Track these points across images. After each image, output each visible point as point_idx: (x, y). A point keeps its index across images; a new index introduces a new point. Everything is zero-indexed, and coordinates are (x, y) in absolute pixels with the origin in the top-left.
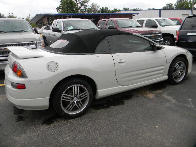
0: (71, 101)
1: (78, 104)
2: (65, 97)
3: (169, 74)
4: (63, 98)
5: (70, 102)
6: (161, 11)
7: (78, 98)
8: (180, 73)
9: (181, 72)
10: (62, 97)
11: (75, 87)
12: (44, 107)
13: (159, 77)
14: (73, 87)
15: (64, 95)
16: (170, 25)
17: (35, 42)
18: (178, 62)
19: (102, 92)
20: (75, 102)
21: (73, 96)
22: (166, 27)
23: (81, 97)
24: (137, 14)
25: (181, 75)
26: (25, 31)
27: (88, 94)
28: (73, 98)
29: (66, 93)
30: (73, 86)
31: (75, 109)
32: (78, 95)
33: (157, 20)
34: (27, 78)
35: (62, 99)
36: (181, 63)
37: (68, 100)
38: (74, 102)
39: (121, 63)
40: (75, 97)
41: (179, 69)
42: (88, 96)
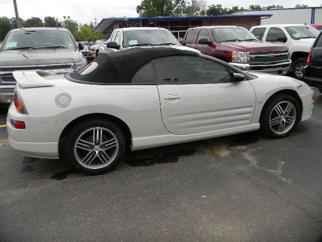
0: (90, 151)
1: (100, 156)
2: (80, 144)
4: (78, 145)
5: (88, 152)
6: (316, 10)
7: (101, 147)
8: (284, 120)
9: (287, 119)
10: (77, 142)
11: (96, 130)
12: (51, 155)
13: (242, 125)
14: (93, 130)
15: (79, 142)
17: (73, 64)
18: (281, 102)
19: (139, 141)
20: (97, 152)
21: (93, 144)
22: (302, 40)
23: (106, 145)
24: (270, 16)
25: (286, 123)
27: (117, 142)
28: (93, 146)
29: (82, 138)
32: (101, 143)
33: (286, 28)
34: (28, 114)
35: (76, 146)
36: (287, 104)
37: (85, 149)
38: (95, 152)
39: (171, 100)
40: (97, 144)
41: (282, 114)
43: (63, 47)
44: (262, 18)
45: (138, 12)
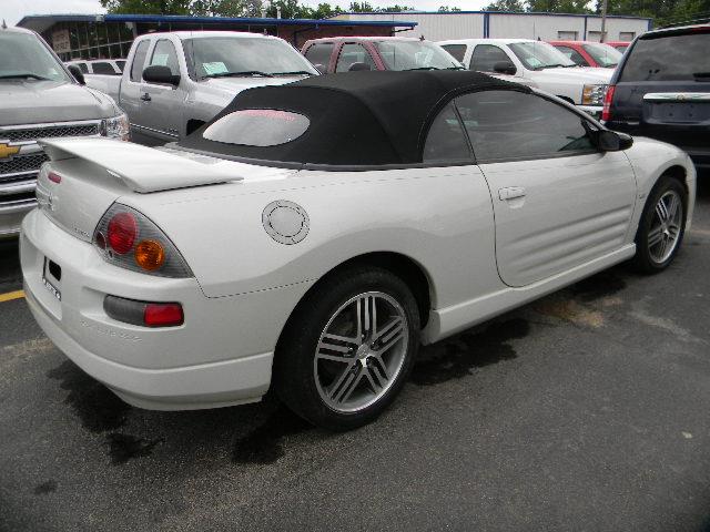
0: (351, 362)
2: (328, 346)
3: (640, 238)
4: (323, 351)
5: (346, 365)
7: (372, 347)
8: (666, 232)
9: (670, 228)
10: (321, 345)
11: (363, 301)
13: (612, 249)
14: (355, 303)
15: (326, 340)
16: (556, 66)
17: (99, 122)
18: (665, 195)
20: (364, 362)
21: (357, 341)
22: (545, 71)
23: (384, 340)
24: (412, 25)
25: (669, 238)
26: (39, 79)
28: (355, 347)
29: (332, 328)
30: (357, 297)
31: (364, 388)
32: (375, 336)
33: (511, 46)
34: (192, 275)
35: (318, 355)
36: (670, 196)
37: (338, 359)
38: (359, 362)
39: (510, 202)
40: (363, 341)
41: (665, 219)
42: (405, 335)
43: (35, 77)
44: (397, 28)
45: (104, 6)
